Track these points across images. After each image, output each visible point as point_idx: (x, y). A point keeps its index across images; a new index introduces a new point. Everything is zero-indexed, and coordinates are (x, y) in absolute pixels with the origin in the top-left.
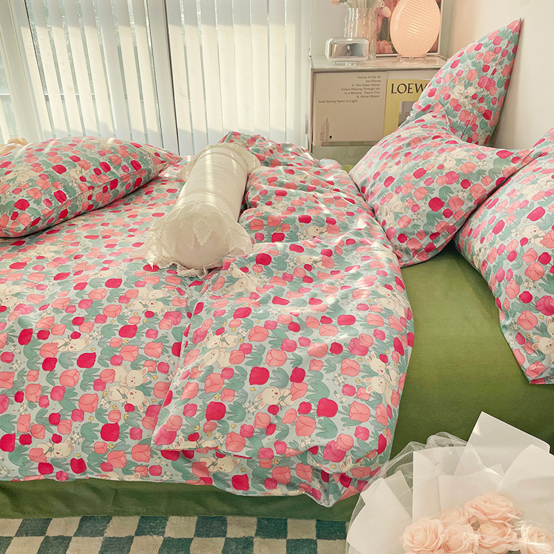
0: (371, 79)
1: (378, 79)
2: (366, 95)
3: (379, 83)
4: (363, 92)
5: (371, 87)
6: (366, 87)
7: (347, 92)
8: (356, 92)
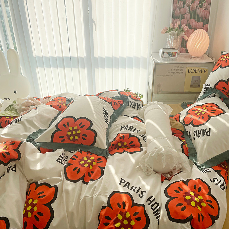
0: (179, 67)
1: (183, 67)
4: (176, 72)
6: (177, 70)
7: (169, 72)
8: (173, 72)
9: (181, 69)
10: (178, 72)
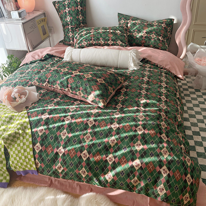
0: (33, 22)
1: (34, 21)
2: (34, 27)
3: (35, 23)
4: (33, 27)
5: (34, 24)
7: (31, 28)
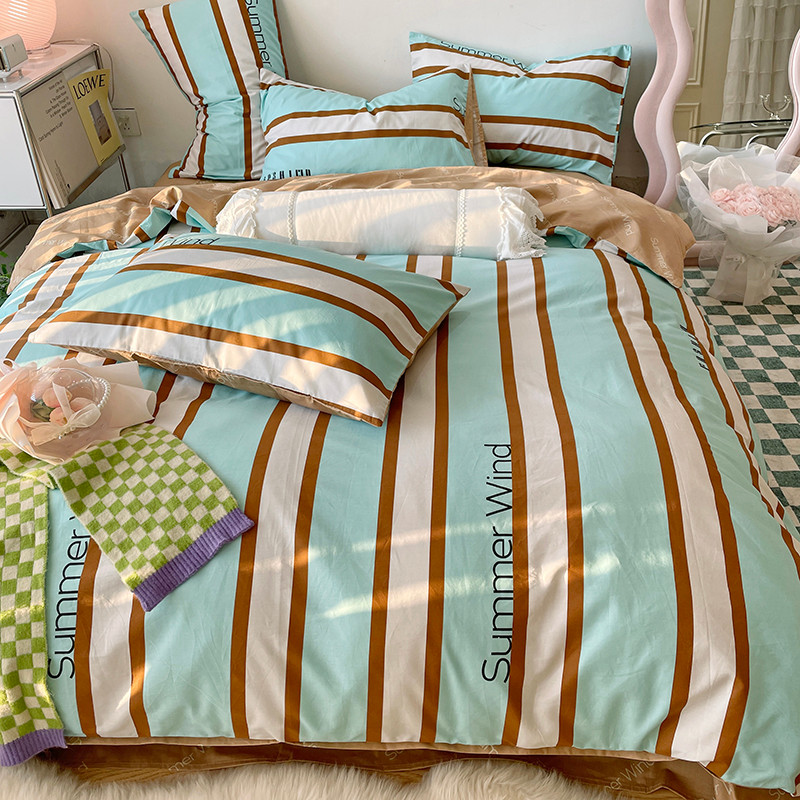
0: (57, 87)
1: (61, 85)
2: (63, 111)
4: (60, 107)
5: (63, 97)
6: (60, 100)
7: (52, 113)
8: (56, 110)
9: (63, 91)
10: (63, 104)
